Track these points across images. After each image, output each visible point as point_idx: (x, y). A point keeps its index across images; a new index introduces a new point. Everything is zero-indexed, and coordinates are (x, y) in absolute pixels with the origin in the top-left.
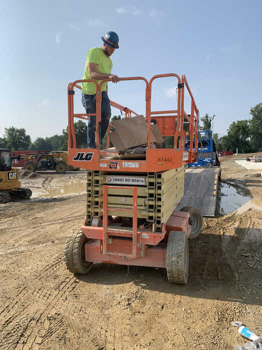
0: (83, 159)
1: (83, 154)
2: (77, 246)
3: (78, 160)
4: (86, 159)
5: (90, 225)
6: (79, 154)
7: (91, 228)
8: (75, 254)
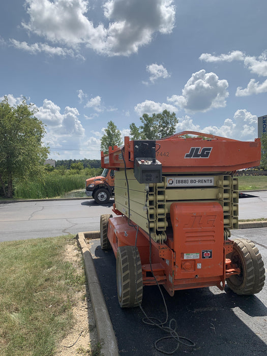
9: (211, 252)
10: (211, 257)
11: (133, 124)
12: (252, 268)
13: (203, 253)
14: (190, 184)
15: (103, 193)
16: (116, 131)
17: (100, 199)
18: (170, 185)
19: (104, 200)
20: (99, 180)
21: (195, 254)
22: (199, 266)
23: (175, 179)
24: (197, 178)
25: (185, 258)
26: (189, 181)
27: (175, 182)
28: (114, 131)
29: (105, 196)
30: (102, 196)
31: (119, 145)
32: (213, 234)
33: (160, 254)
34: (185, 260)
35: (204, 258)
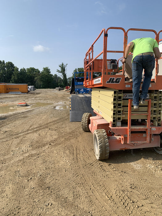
0: (114, 82)
1: (114, 79)
2: (108, 141)
3: (110, 83)
4: (116, 82)
5: (116, 126)
6: (111, 79)
7: (117, 128)
8: (107, 146)
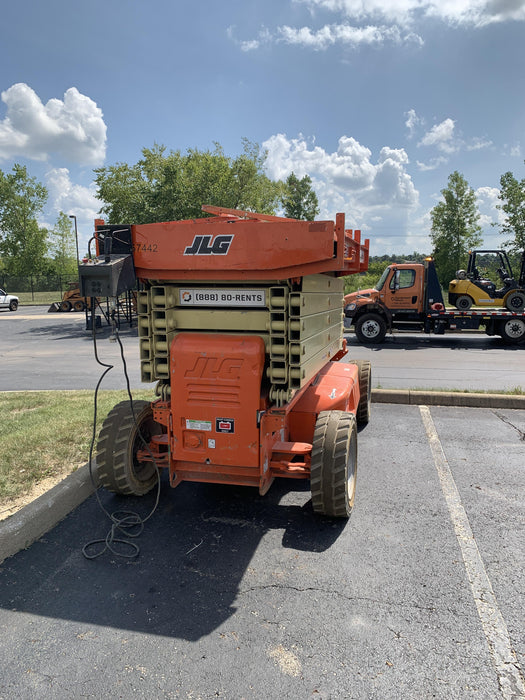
9: (232, 423)
10: (232, 431)
11: (509, 175)
12: (321, 464)
13: (218, 422)
14: (220, 303)
15: (372, 323)
16: (467, 192)
17: (365, 333)
18: (187, 303)
19: (373, 335)
20: (367, 295)
21: (204, 423)
22: (212, 444)
23: (194, 292)
24: (233, 292)
25: (188, 427)
26: (219, 297)
27: (194, 297)
28: (461, 194)
29: (377, 328)
30: (371, 329)
31: (470, 222)
32: (237, 391)
33: (155, 416)
34: (190, 431)
35: (220, 430)
